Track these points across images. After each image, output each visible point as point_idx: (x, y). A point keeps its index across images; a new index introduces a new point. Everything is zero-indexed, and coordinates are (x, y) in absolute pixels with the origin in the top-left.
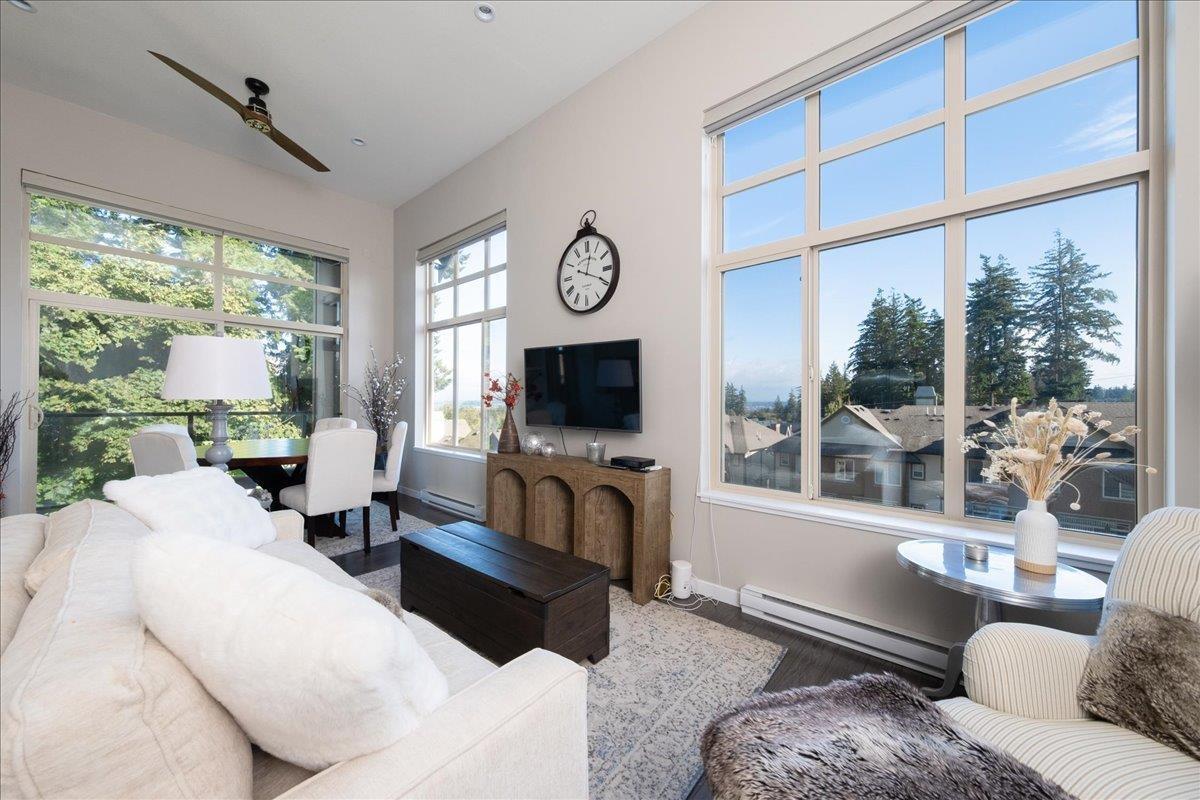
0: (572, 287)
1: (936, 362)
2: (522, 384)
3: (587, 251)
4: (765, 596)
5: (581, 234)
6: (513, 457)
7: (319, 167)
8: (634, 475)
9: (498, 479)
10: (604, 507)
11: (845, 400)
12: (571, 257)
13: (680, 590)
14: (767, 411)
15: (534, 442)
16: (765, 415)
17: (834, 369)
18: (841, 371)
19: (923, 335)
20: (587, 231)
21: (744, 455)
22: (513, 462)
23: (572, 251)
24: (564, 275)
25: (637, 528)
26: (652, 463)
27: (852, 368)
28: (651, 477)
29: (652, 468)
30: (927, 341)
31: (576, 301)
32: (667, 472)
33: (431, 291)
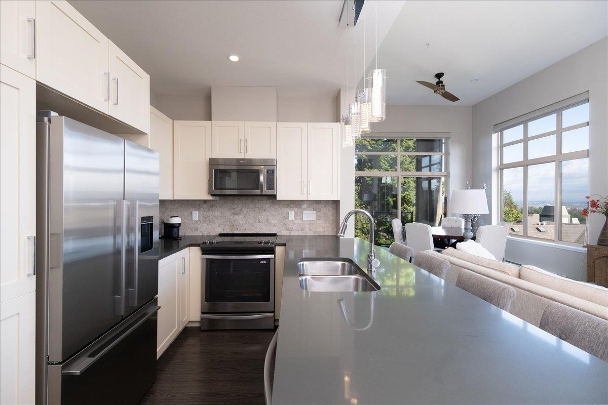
7: (456, 99)
9: (598, 261)
33: (502, 146)
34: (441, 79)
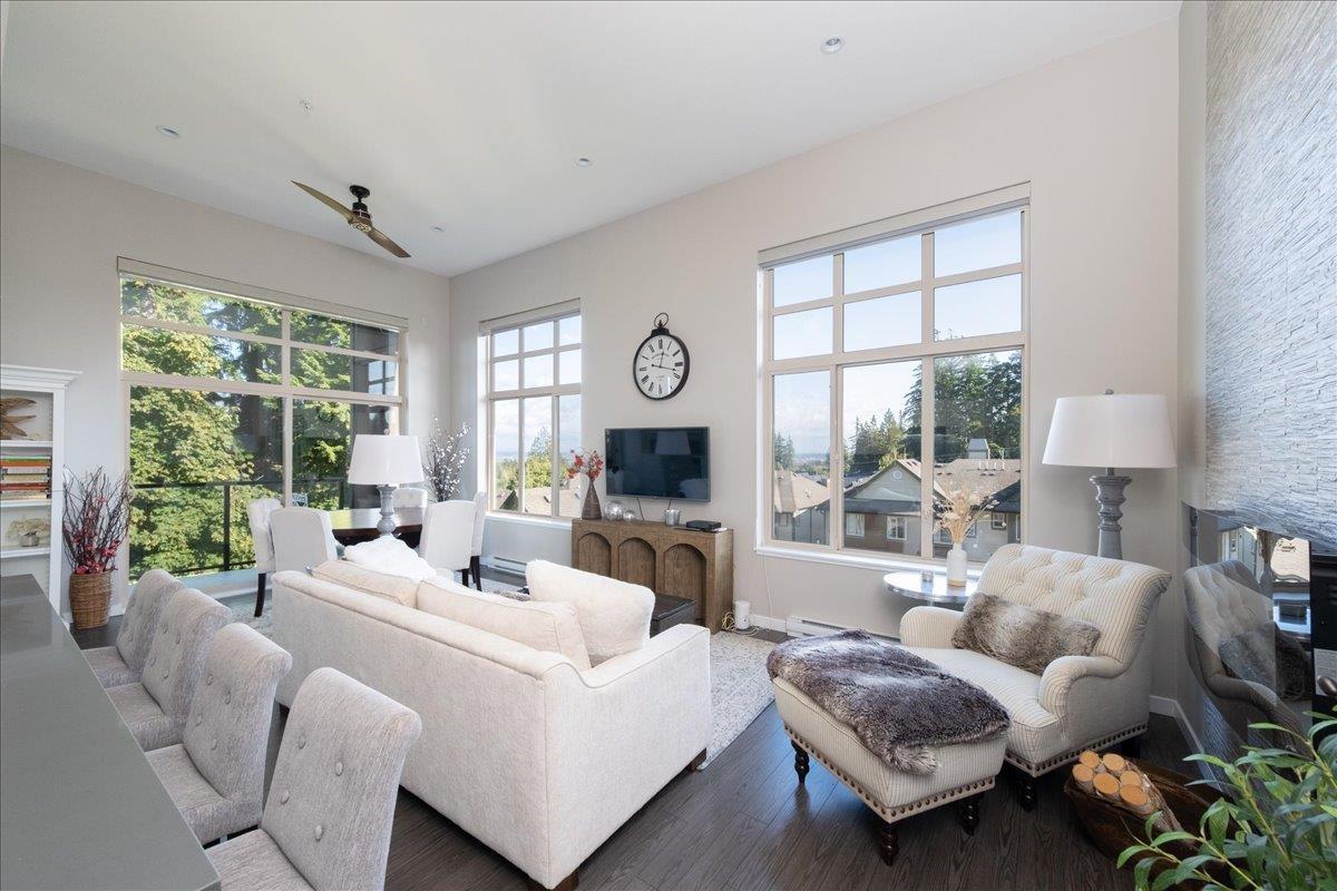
0: (647, 377)
1: (995, 410)
2: (603, 459)
3: (661, 347)
4: (804, 622)
5: (655, 333)
6: (598, 523)
7: (402, 253)
8: (706, 535)
9: (582, 542)
10: (680, 561)
11: (901, 452)
12: (646, 351)
13: (741, 623)
14: (818, 463)
15: (616, 510)
16: (816, 468)
17: (889, 417)
18: (897, 418)
19: (981, 382)
20: (660, 331)
21: (792, 514)
22: (596, 527)
23: (646, 346)
24: (639, 366)
25: (709, 576)
26: (719, 525)
27: (907, 417)
28: (720, 536)
29: (720, 530)
30: (985, 388)
31: (650, 389)
32: (731, 532)
33: (493, 361)
34: (364, 201)
